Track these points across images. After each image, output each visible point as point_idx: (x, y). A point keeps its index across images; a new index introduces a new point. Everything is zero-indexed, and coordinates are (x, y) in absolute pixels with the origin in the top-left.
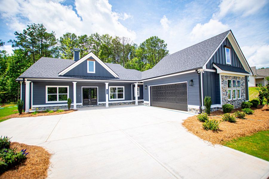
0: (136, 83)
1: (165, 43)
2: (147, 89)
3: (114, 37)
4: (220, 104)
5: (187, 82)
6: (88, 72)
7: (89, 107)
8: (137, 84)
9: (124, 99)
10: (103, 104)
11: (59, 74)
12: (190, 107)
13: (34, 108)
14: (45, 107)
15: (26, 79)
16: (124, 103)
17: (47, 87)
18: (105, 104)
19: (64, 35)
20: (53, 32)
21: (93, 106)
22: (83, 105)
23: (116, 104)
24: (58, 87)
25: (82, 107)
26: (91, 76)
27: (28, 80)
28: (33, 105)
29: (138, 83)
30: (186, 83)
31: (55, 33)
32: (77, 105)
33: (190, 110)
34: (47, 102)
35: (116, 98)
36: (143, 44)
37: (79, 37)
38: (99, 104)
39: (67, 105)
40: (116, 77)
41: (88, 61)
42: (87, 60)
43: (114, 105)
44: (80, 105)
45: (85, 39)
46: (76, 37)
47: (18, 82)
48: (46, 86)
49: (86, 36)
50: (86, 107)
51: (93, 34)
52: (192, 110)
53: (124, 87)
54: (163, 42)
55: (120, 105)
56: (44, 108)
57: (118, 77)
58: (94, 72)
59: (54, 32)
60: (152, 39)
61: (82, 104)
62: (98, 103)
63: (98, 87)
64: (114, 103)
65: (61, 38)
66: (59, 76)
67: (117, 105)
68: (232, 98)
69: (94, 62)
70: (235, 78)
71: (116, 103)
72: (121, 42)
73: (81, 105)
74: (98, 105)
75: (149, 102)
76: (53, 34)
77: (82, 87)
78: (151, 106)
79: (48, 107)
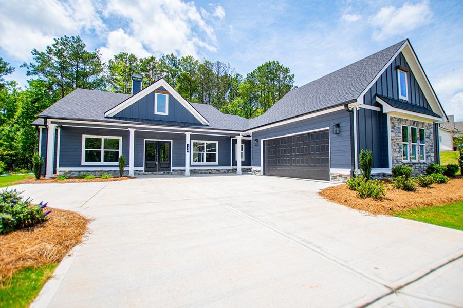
0: (239, 135)
1: (290, 74)
2: (258, 145)
3: (201, 62)
4: (388, 168)
5: (328, 128)
6: (156, 113)
7: (155, 174)
8: (241, 138)
9: (217, 163)
10: (180, 170)
11: (106, 115)
12: (333, 171)
13: (61, 172)
15: (49, 120)
16: (217, 170)
17: (84, 137)
18: (184, 170)
19: (116, 57)
21: (162, 173)
22: (145, 172)
23: (203, 172)
24: (103, 137)
25: (143, 174)
26: (161, 121)
27: (52, 122)
28: (59, 167)
29: (242, 136)
30: (328, 130)
31: (100, 53)
32: (134, 171)
33: (335, 177)
34: (83, 162)
35: (203, 161)
36: (252, 75)
37: (141, 61)
38: (173, 170)
39: (118, 169)
40: (203, 124)
41: (156, 94)
42: (154, 92)
43: (199, 173)
44: (140, 171)
45: (151, 63)
46: (136, 60)
47: (34, 127)
48: (83, 135)
49: (153, 58)
50: (151, 174)
51: (166, 56)
52: (338, 177)
53: (217, 142)
54: (287, 70)
55: (210, 173)
56: (78, 173)
57: (208, 124)
58: (167, 114)
60: (268, 65)
61: (143, 169)
62: (172, 168)
63: (172, 141)
64: (200, 170)
65: (110, 61)
66: (105, 117)
67: (205, 173)
68: (410, 158)
69: (167, 96)
70: (415, 124)
71: (203, 170)
72: (214, 71)
73: (142, 171)
74: (171, 171)
75: (261, 168)
76: (97, 54)
77: (145, 140)
78: (264, 174)
79: (84, 171)
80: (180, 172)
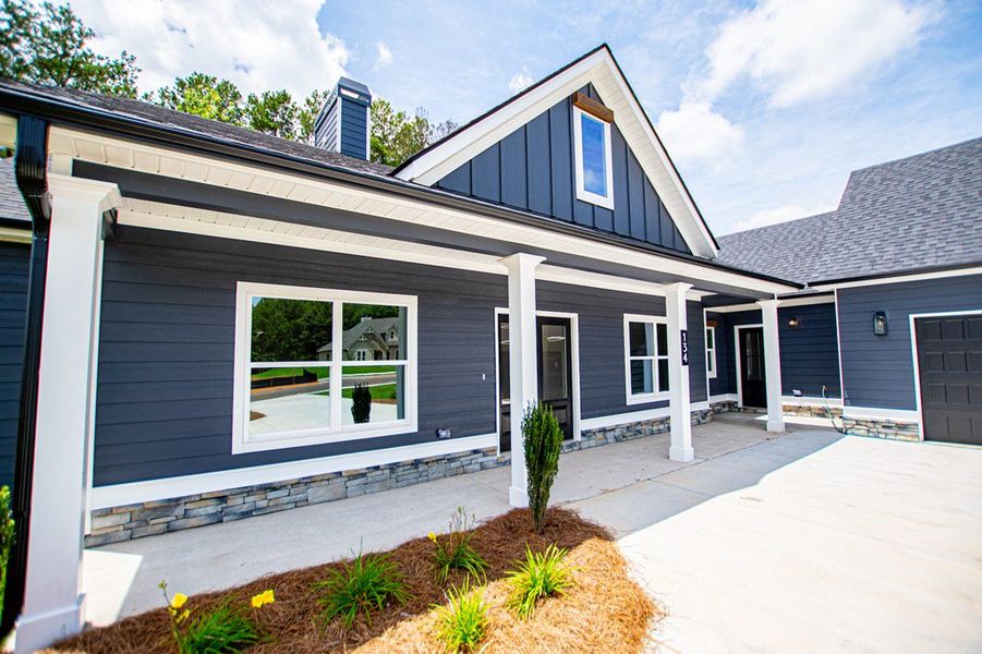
2: (890, 334)
6: (581, 193)
8: (777, 303)
10: (604, 430)
11: (407, 174)
14: (222, 498)
17: (249, 295)
20: (128, 57)
22: (502, 451)
24: (339, 298)
25: (498, 463)
26: (595, 229)
29: (779, 298)
31: (135, 65)
34: (242, 438)
35: (652, 390)
38: (583, 434)
41: (576, 112)
42: (571, 100)
43: (646, 434)
44: (486, 452)
48: (243, 284)
49: (285, 98)
56: (212, 508)
57: (716, 252)
58: (608, 202)
59: (133, 59)
61: (495, 440)
62: (581, 425)
64: (648, 423)
67: (659, 432)
69: (607, 130)
73: (491, 449)
74: (577, 437)
77: (498, 311)
78: (926, 439)
79: (250, 491)
80: (600, 435)
